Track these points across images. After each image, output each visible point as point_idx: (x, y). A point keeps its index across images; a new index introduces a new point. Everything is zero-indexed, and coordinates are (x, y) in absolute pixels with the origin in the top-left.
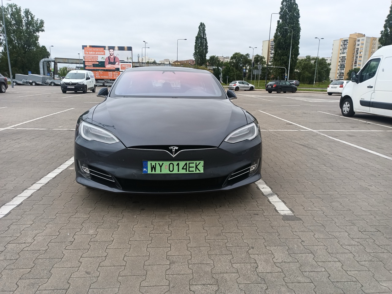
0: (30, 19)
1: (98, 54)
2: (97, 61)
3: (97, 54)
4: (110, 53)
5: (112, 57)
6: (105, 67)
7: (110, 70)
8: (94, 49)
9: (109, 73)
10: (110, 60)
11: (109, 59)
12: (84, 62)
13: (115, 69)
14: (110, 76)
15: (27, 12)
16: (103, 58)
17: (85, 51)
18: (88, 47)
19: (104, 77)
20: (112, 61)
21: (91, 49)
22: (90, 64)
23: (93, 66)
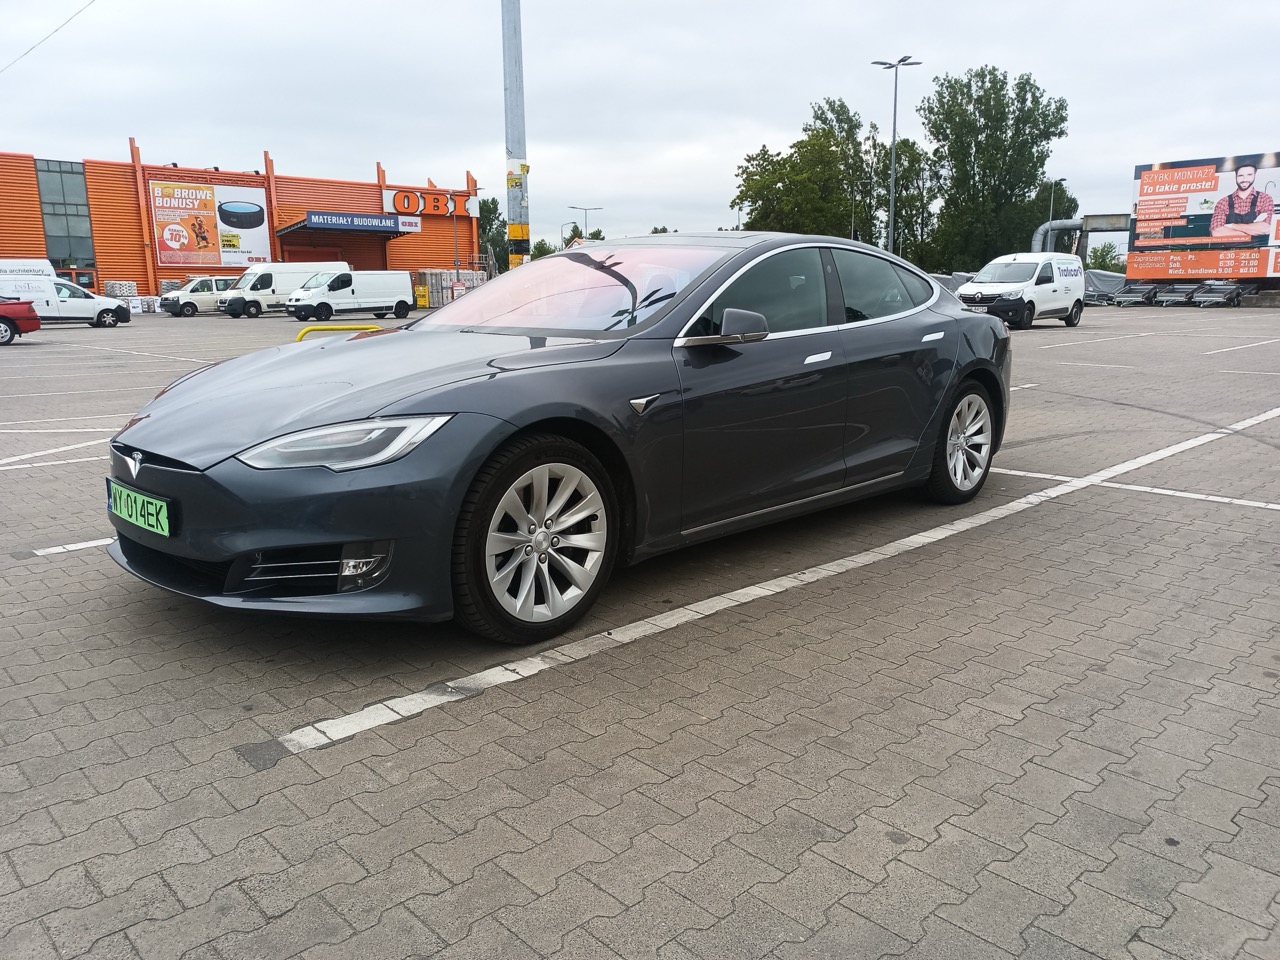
0: (1029, 103)
1: (1189, 191)
2: (1182, 214)
3: (1184, 192)
4: (1240, 180)
5: (1244, 195)
6: (1208, 234)
7: (1226, 247)
8: (1178, 174)
9: (1222, 255)
10: (1236, 206)
11: (1231, 205)
12: (1134, 221)
13: (1248, 239)
14: (1223, 268)
15: (1024, 85)
16: (1206, 202)
17: (1142, 185)
18: (1156, 168)
19: (1201, 271)
20: (1242, 209)
21: (1166, 175)
22: (1154, 227)
23: (1162, 236)
